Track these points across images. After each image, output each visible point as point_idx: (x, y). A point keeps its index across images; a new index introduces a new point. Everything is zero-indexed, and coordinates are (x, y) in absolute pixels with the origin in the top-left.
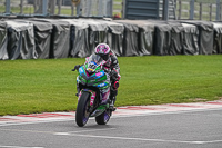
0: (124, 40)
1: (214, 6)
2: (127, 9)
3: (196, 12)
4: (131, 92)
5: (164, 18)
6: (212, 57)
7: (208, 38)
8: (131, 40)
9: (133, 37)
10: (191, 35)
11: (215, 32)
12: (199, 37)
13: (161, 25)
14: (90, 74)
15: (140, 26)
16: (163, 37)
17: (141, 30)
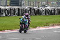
0: (10, 12)
1: (34, 2)
2: (11, 3)
3: (30, 4)
4: (12, 26)
5: (21, 6)
6: (34, 16)
7: (33, 11)
8: (12, 12)
9: (13, 11)
10: (28, 10)
11: (35, 10)
12: (30, 11)
13: (20, 8)
14: (23, 20)
15: (14, 8)
16: (21, 11)
17: (15, 9)
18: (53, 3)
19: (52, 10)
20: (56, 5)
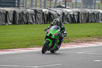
3: (34, 3)
4: (2, 43)
5: (18, 7)
7: (39, 16)
10: (32, 14)
11: (43, 13)
13: (17, 10)
16: (18, 16)
17: (7, 12)
18: (76, 2)
19: (75, 14)
20: (82, 6)
